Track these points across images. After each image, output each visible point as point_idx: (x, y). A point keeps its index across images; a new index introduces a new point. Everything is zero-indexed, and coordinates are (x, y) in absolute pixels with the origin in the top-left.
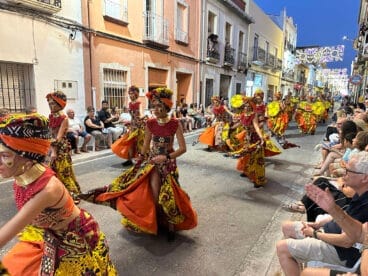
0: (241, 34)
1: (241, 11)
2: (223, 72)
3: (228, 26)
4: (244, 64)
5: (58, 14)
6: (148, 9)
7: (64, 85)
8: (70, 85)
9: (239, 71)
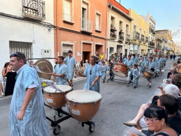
0: (127, 26)
1: (127, 15)
2: (118, 44)
3: (121, 22)
4: (128, 40)
5: (44, 21)
6: (83, 16)
7: (45, 51)
8: (48, 52)
9: (126, 43)
